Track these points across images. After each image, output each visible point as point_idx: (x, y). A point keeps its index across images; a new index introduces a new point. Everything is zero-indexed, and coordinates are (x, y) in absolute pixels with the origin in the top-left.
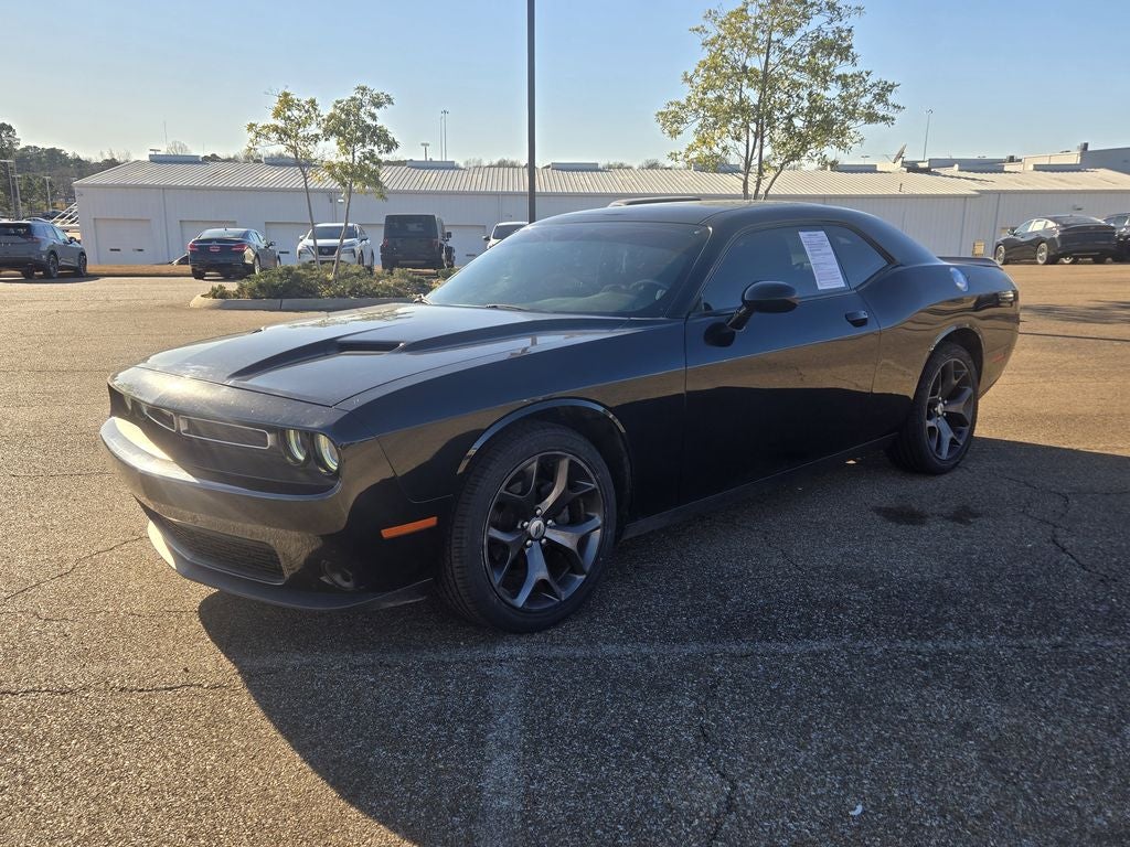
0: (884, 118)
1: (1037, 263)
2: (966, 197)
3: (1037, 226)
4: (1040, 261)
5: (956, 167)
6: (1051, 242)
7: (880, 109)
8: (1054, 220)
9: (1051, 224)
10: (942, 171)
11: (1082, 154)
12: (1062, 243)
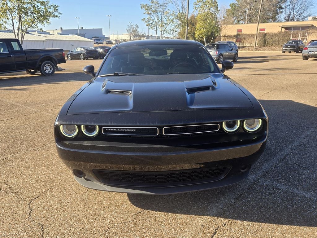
0: (57, 16)
1: (81, 60)
2: (43, 41)
3: (79, 50)
4: (81, 59)
5: (36, 32)
6: (84, 54)
7: (56, 14)
8: (83, 48)
9: (83, 49)
10: (32, 33)
11: (62, 30)
12: (87, 54)
